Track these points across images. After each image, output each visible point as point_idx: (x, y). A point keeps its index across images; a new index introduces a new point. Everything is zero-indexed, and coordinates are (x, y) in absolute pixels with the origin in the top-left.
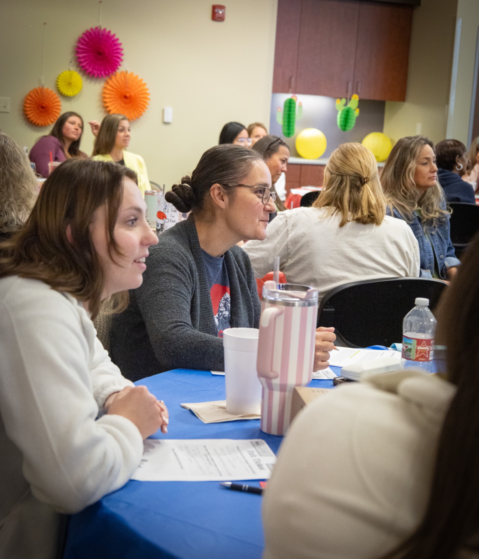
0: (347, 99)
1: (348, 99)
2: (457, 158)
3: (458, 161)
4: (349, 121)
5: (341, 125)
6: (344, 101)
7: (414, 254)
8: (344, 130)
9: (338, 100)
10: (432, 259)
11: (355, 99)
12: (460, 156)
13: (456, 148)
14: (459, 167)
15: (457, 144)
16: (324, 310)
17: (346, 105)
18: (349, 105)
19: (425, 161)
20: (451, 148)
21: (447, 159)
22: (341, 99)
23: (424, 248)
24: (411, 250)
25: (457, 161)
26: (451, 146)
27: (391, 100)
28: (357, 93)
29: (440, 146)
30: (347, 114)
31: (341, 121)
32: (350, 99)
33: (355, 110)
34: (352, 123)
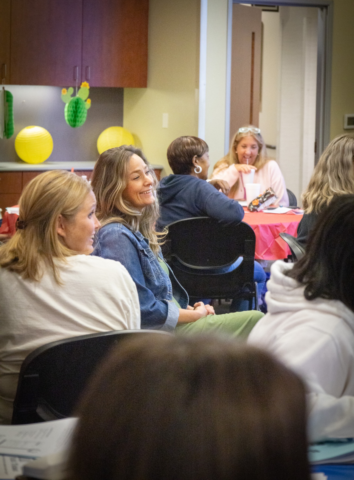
0: (74, 88)
1: (77, 88)
2: (194, 159)
3: (196, 162)
4: (80, 115)
5: (69, 120)
6: (71, 90)
7: (131, 301)
8: (74, 126)
9: (64, 89)
10: (170, 285)
11: (85, 88)
12: (199, 156)
13: (194, 147)
14: (198, 170)
15: (195, 141)
16: (25, 376)
17: (74, 95)
18: (78, 96)
19: (136, 175)
20: (187, 147)
21: (182, 160)
22: (67, 88)
23: (162, 272)
24: (127, 296)
25: (194, 162)
26: (188, 144)
27: (131, 86)
28: (87, 80)
29: (174, 144)
30: (76, 105)
31: (68, 116)
32: (79, 88)
33: (86, 101)
34: (83, 117)
